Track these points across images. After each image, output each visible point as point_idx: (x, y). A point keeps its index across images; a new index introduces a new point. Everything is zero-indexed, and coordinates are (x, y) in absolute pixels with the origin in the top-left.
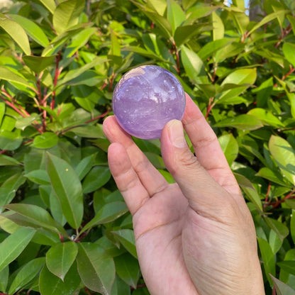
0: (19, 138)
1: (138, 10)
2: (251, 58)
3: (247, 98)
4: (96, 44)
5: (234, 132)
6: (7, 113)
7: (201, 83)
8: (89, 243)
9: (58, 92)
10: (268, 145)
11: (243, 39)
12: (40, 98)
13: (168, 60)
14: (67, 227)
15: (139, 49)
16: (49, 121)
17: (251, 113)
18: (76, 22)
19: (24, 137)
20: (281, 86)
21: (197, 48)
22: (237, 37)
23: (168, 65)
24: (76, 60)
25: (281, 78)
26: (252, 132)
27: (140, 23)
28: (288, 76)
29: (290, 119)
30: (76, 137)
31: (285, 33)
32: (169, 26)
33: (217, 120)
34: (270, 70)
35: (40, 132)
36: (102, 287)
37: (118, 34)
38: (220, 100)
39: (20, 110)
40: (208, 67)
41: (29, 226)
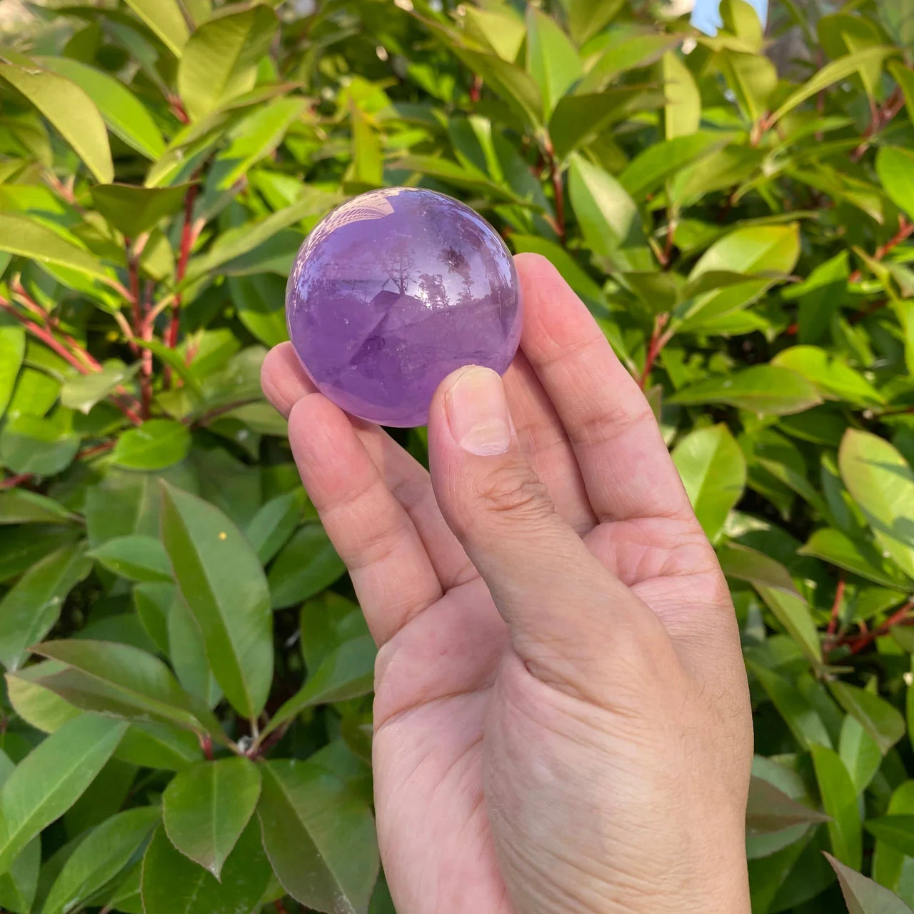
0: (68, 437)
1: (430, 45)
2: (779, 193)
3: (769, 314)
4: (301, 149)
5: (726, 416)
6: (30, 361)
7: (629, 268)
8: (292, 763)
9: (189, 295)
10: (835, 460)
11: (755, 135)
12: (135, 315)
13: (529, 199)
14: (222, 710)
15: (438, 165)
16: (159, 385)
17: (785, 359)
18: (248, 81)
19: (85, 435)
20: (873, 277)
21: (618, 160)
22: (735, 128)
23: (527, 214)
24: (240, 199)
25: (871, 251)
26: (784, 418)
27: (438, 85)
28: (893, 249)
29: (900, 379)
30: (242, 436)
31: (882, 117)
32: (533, 94)
33: (677, 381)
34: (834, 229)
35: (132, 418)
36: (341, 897)
37: (373, 119)
38: (687, 322)
39: (69, 350)
40: (650, 220)
41: (109, 709)
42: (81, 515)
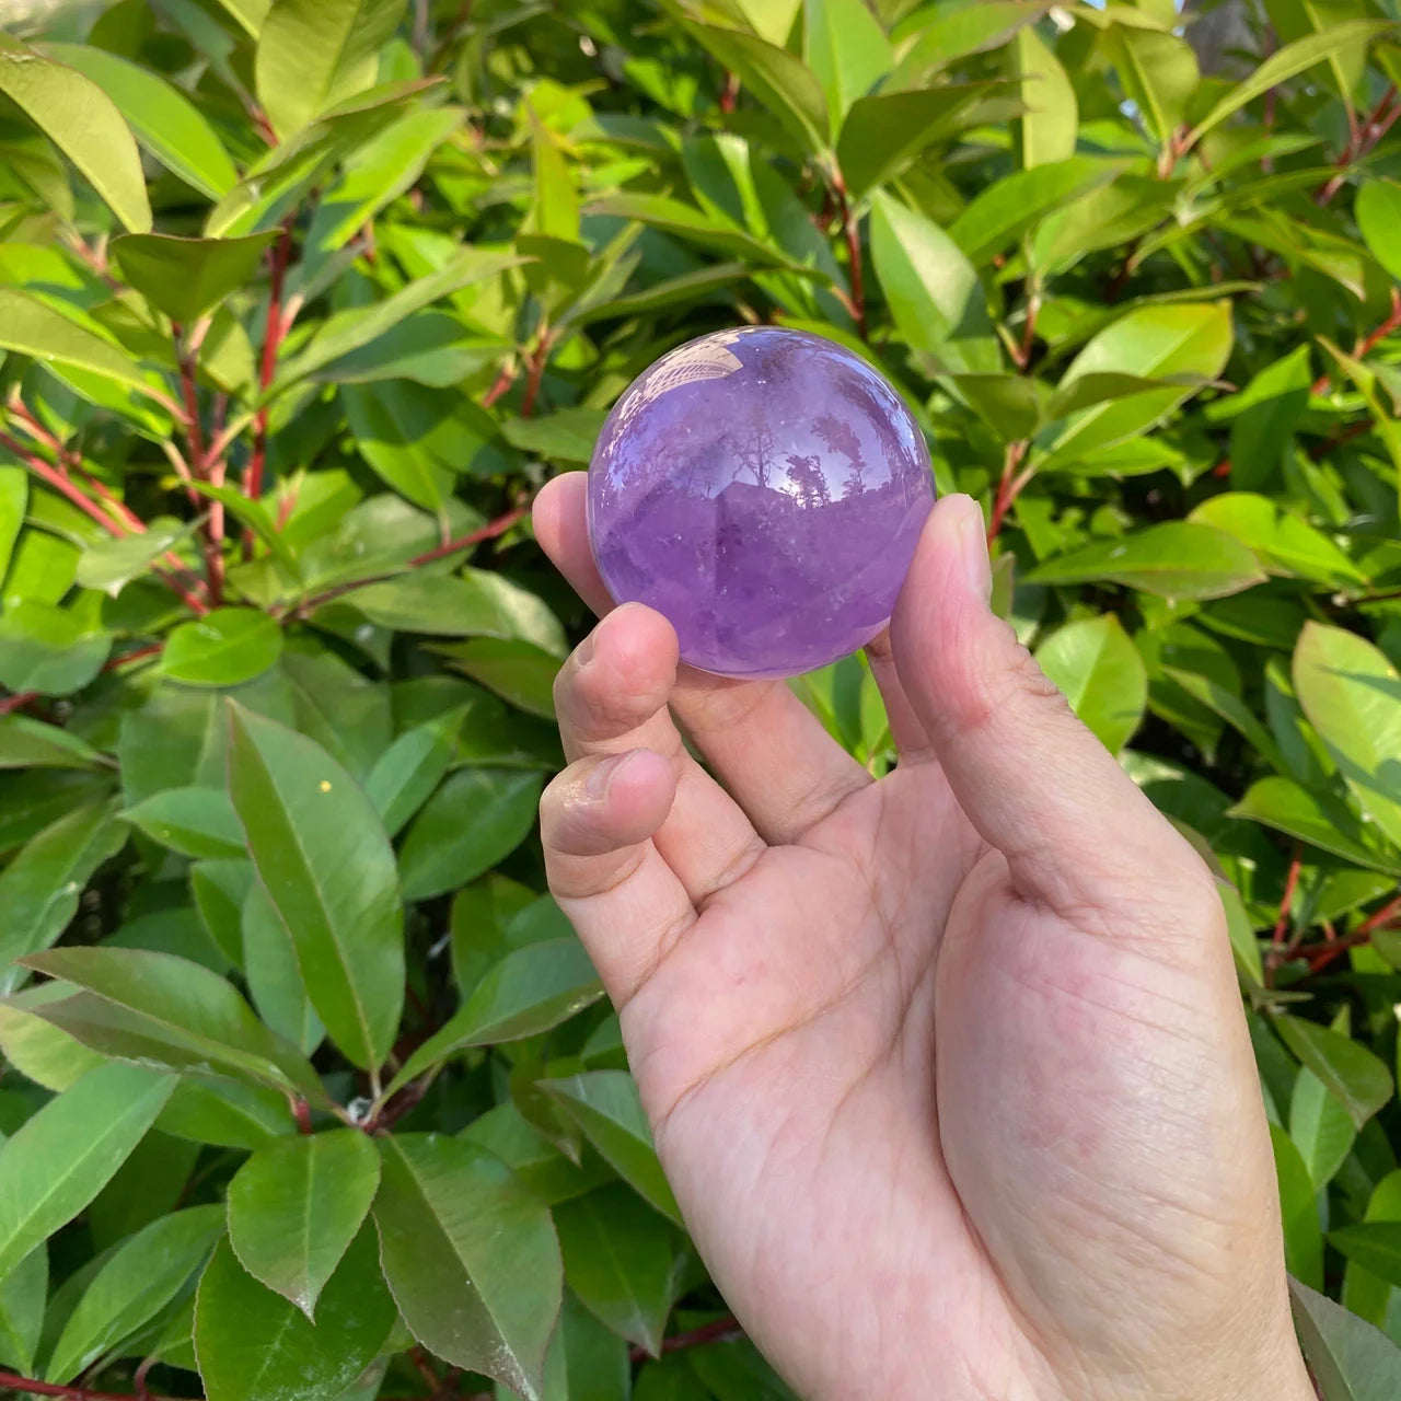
0: (94, 638)
1: (658, 28)
2: (1202, 255)
3: (1185, 445)
4: (457, 190)
5: (1119, 603)
6: (36, 519)
7: (964, 368)
8: (432, 1138)
9: (279, 417)
10: (1287, 672)
11: (1164, 163)
12: (195, 444)
13: (809, 263)
14: (326, 1059)
15: (665, 210)
16: (236, 556)
17: (1209, 513)
18: (367, 77)
19: (120, 632)
20: (1350, 387)
21: (949, 203)
22: (1137, 153)
23: (806, 286)
24: (361, 266)
25: (1346, 346)
26: (1208, 605)
27: (670, 92)
28: (1381, 343)
29: (1391, 545)
30: (364, 633)
31: (1366, 135)
32: (813, 97)
33: (1040, 550)
34: (1290, 314)
35: (194, 606)
36: (500, 1347)
37: (566, 143)
38: (1055, 454)
39: (96, 502)
40: (999, 297)
41: (146, 1054)
42: (113, 756)
